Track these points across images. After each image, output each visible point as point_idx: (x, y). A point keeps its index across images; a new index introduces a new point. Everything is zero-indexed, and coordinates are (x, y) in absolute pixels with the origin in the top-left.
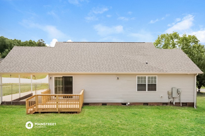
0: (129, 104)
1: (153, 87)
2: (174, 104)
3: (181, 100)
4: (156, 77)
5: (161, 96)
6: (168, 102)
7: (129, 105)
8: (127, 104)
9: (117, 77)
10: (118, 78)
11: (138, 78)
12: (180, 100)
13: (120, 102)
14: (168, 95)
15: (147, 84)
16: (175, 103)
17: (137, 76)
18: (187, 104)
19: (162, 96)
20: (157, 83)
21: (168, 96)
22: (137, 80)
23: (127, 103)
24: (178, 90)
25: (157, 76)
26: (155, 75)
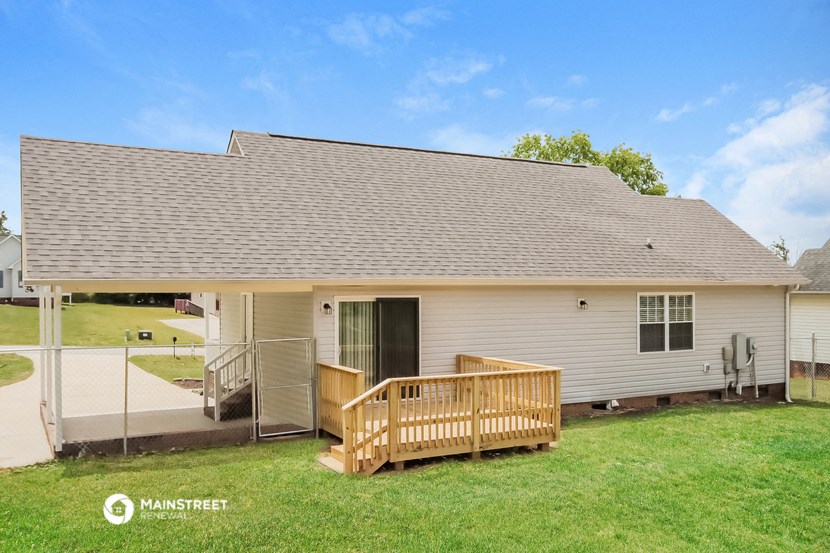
0: (615, 403)
1: (683, 337)
2: (740, 392)
3: (757, 378)
4: (690, 297)
5: (706, 365)
6: (722, 386)
7: (615, 408)
8: (608, 407)
9: (580, 300)
10: (582, 303)
11: (643, 300)
12: (753, 376)
13: (589, 399)
14: (721, 361)
15: (667, 322)
16: (743, 388)
17: (639, 294)
18: (770, 389)
19: (708, 368)
20: (694, 321)
21: (722, 366)
22: (639, 309)
23: (608, 401)
24: (748, 341)
25: (693, 294)
26: (689, 290)
